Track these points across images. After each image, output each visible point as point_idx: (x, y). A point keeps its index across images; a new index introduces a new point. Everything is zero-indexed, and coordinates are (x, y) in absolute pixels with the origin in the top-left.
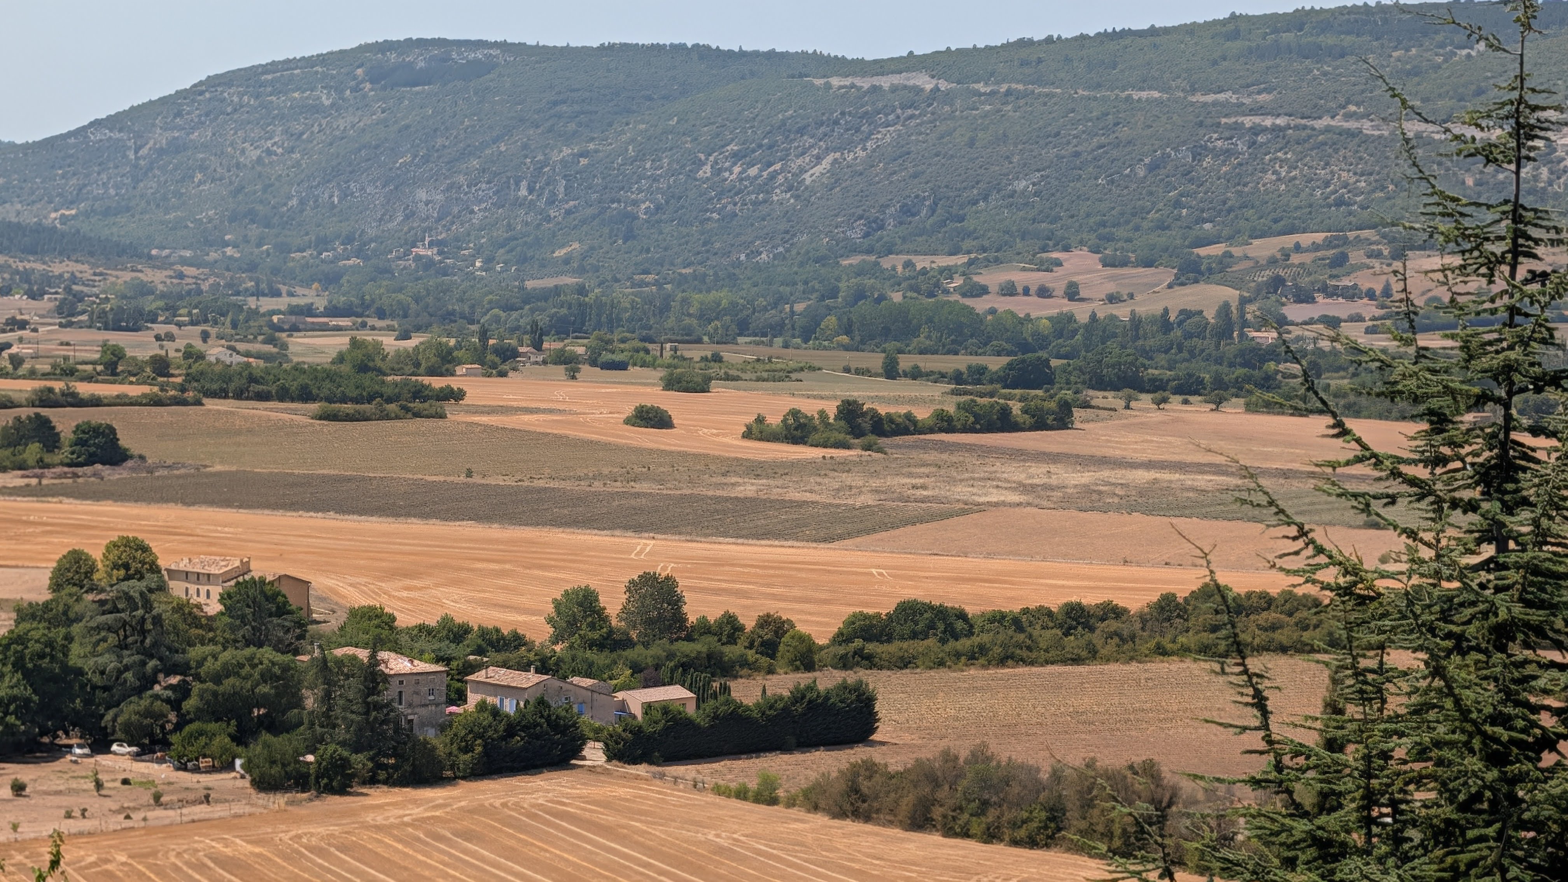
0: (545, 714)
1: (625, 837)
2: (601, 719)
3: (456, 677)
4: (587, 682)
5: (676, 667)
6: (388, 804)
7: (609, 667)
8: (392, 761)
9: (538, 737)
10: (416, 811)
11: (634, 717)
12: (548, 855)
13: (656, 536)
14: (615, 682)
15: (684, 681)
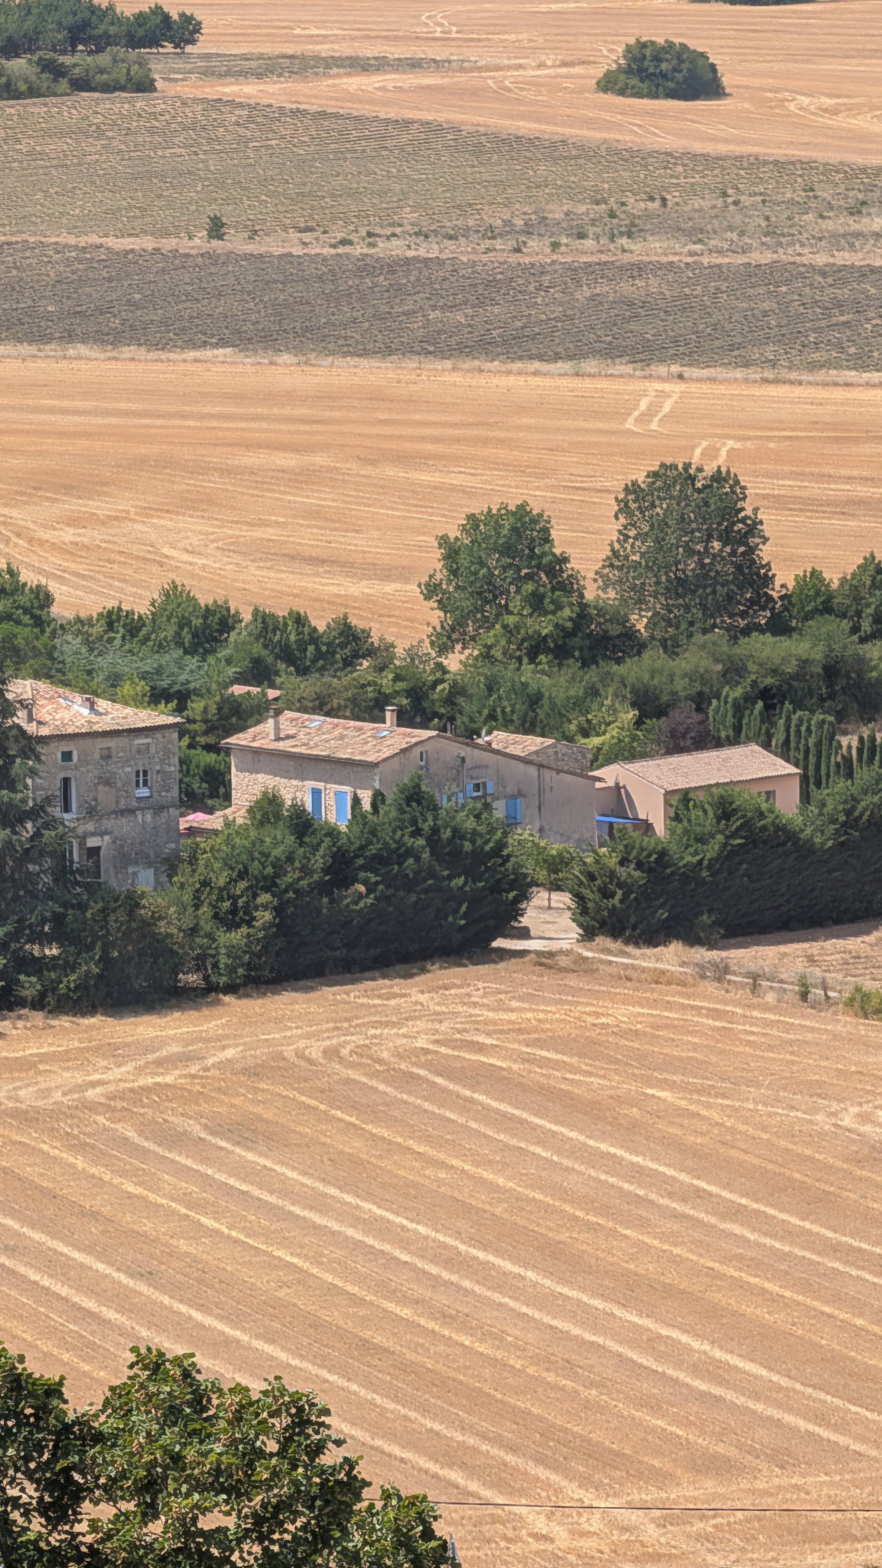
0: (426, 827)
1: (634, 1126)
2: (565, 837)
3: (202, 740)
4: (529, 744)
5: (749, 699)
6: (44, 1058)
7: (579, 704)
8: (53, 951)
9: (409, 884)
10: (117, 1073)
11: (647, 827)
12: (442, 1175)
13: (688, 372)
14: (596, 741)
15: (770, 736)
